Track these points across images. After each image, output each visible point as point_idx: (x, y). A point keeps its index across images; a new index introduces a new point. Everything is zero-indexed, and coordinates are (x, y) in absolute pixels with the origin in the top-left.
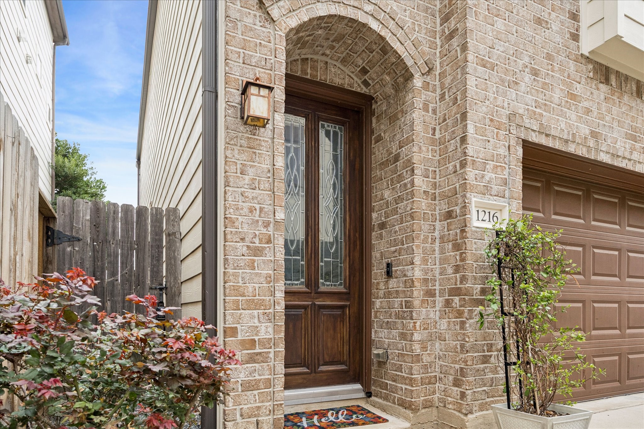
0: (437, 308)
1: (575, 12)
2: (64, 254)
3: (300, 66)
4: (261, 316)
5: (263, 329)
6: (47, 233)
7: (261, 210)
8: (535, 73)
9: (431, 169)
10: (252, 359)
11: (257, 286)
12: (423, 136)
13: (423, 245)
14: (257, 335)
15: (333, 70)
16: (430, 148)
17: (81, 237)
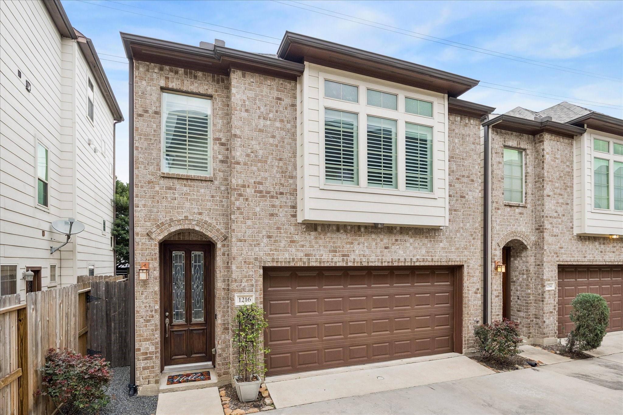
0: (230, 334)
1: (294, 205)
2: (94, 305)
3: (177, 237)
4: (150, 344)
5: (150, 348)
6: (87, 297)
7: (149, 306)
8: (269, 237)
9: (226, 279)
10: (146, 359)
11: (148, 333)
12: (222, 266)
13: (222, 310)
14: (148, 350)
15: (192, 235)
16: (226, 270)
17: (101, 297)
